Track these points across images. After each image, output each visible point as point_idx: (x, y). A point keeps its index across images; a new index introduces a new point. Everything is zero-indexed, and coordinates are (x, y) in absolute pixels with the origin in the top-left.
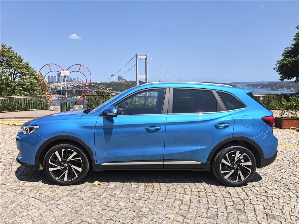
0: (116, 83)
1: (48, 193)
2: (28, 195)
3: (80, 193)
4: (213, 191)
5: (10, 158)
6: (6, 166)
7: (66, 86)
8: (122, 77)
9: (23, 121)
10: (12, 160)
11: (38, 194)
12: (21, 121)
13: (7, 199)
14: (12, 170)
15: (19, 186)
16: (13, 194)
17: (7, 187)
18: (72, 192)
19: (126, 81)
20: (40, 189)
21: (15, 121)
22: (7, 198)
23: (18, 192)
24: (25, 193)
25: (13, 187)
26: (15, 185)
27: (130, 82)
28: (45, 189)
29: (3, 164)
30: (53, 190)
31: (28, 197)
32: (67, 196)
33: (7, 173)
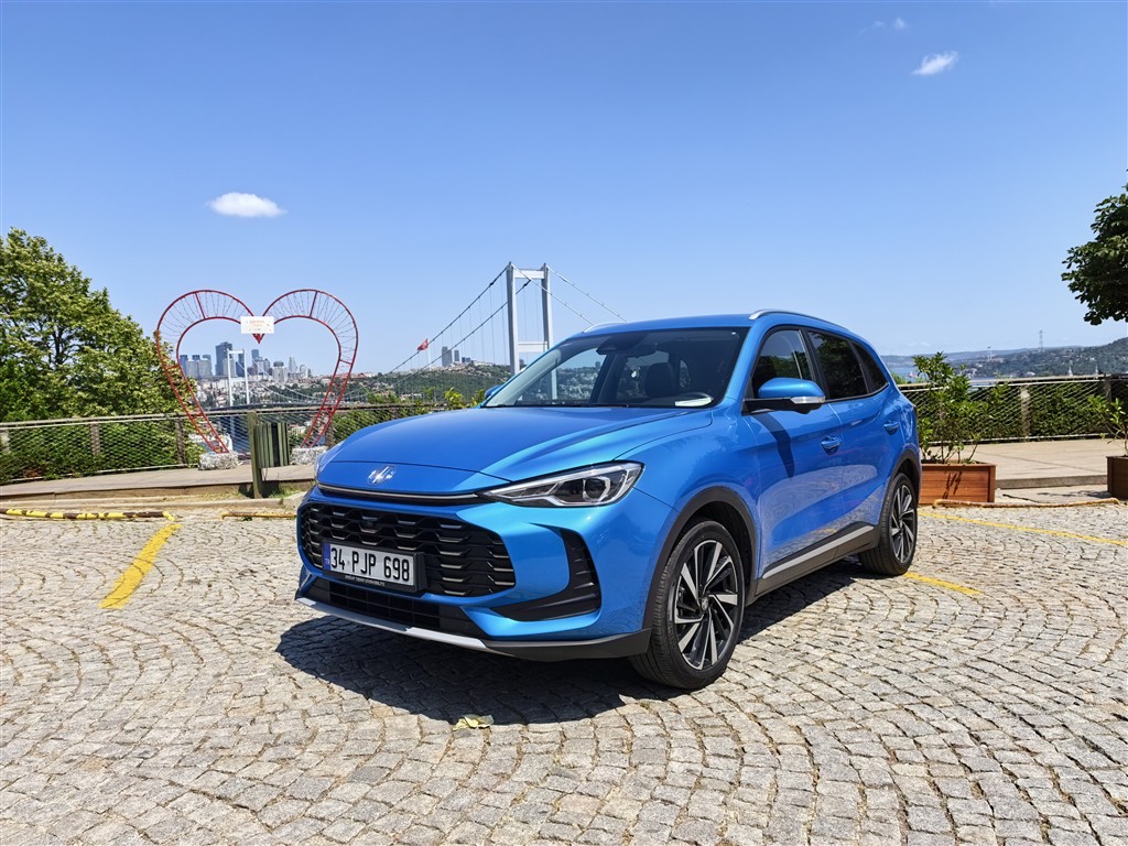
0: (434, 372)
1: (263, 770)
2: (172, 783)
3: (408, 766)
4: (1018, 743)
5: (67, 633)
6: (53, 663)
7: (248, 391)
8: (457, 352)
9: (103, 502)
10: (78, 641)
11: (216, 778)
12: (95, 502)
13: (73, 801)
14: (80, 679)
15: (123, 743)
16: (98, 778)
17: (71, 750)
18: (371, 764)
19: (472, 364)
20: (221, 753)
21: (73, 503)
22: (73, 797)
23: (121, 769)
24: (154, 773)
25: (97, 747)
26: (102, 739)
27: (485, 369)
28: (243, 752)
29: (42, 658)
30: (284, 755)
31: (172, 790)
32: (354, 778)
33: (62, 690)
